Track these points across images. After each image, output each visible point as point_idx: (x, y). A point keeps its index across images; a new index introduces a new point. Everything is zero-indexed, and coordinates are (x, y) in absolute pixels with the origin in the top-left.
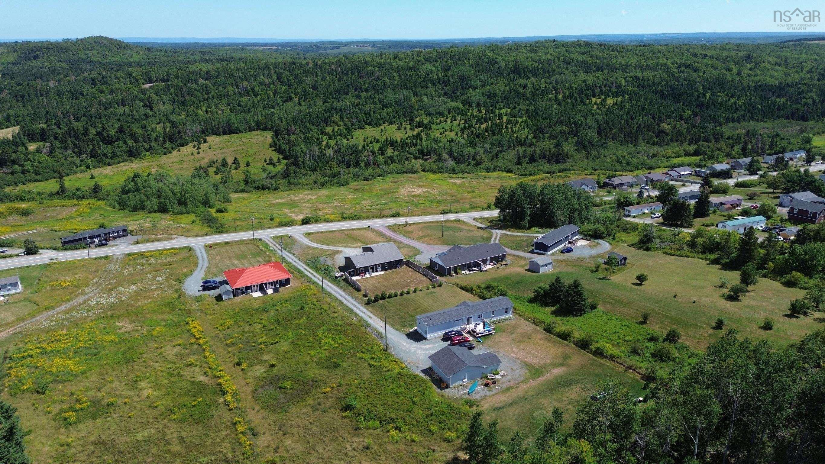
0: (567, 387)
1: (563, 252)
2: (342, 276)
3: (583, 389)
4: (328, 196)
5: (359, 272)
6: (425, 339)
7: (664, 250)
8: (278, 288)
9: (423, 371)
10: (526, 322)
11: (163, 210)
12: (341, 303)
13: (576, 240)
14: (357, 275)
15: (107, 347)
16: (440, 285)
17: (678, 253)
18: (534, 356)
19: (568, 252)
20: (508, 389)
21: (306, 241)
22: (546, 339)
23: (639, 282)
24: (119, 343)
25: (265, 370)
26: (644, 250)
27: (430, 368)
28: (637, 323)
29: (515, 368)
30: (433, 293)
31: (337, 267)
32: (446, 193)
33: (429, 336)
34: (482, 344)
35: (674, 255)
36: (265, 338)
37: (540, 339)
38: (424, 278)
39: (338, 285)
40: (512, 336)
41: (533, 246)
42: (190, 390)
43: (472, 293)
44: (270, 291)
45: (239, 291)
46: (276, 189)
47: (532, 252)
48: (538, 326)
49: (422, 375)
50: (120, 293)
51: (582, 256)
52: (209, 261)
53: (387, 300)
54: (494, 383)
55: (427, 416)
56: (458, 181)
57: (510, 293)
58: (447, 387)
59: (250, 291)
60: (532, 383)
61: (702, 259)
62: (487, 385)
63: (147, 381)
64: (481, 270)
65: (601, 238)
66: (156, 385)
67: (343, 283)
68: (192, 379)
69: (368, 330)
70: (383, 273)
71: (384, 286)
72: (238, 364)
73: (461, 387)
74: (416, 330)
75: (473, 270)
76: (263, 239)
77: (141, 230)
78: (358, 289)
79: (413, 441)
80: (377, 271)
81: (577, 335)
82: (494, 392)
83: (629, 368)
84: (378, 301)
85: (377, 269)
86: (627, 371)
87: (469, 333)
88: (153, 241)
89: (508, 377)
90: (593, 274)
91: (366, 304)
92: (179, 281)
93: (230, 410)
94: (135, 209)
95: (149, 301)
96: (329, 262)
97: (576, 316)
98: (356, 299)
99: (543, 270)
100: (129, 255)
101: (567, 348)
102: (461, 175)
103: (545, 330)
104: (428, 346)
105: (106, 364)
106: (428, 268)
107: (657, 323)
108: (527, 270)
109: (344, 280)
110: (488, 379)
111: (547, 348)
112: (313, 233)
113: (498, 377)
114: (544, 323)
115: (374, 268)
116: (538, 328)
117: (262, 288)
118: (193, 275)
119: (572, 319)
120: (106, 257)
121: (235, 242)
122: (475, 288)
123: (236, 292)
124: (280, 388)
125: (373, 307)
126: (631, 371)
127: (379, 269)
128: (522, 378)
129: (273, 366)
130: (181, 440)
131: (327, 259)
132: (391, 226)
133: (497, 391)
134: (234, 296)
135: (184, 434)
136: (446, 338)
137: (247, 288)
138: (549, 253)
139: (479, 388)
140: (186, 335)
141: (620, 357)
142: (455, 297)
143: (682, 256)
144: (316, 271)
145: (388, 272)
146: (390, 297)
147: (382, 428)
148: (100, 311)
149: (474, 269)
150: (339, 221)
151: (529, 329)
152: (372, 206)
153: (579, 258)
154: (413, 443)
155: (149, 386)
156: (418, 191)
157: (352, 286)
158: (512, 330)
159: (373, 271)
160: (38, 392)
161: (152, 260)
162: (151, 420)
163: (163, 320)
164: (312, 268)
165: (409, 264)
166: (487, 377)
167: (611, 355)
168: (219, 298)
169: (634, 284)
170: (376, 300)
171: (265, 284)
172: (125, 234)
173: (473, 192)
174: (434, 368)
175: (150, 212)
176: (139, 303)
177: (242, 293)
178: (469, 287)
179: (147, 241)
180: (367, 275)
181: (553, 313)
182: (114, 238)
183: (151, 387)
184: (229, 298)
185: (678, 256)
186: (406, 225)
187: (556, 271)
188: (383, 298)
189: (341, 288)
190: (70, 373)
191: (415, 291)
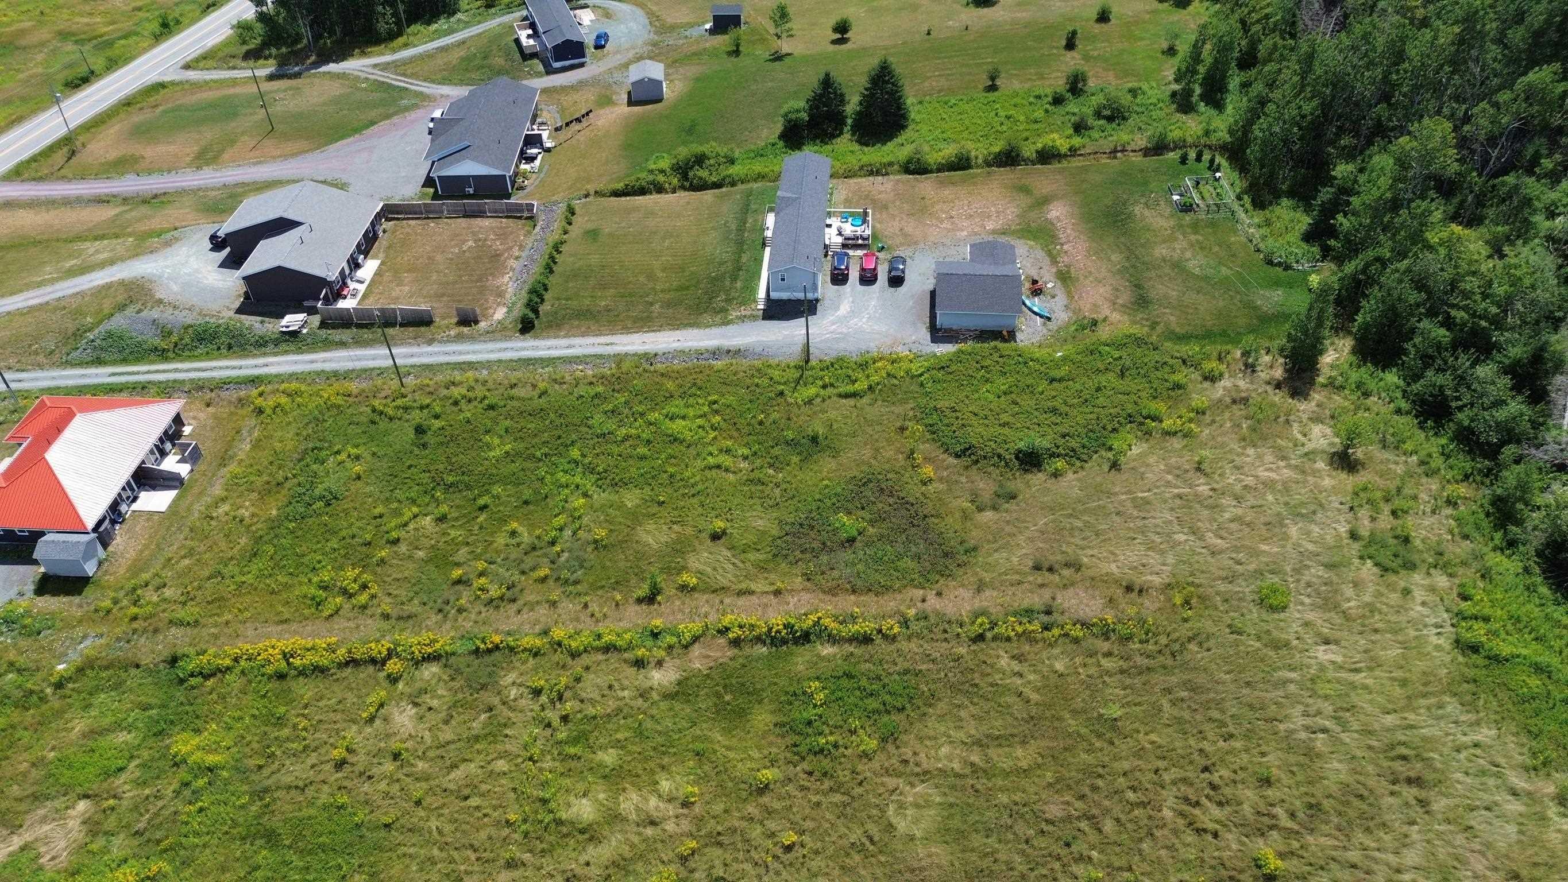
0: (1129, 218)
1: (598, 46)
2: (305, 323)
3: (1148, 208)
5: (336, 289)
6: (816, 301)
10: (865, 181)
14: (339, 299)
16: (573, 213)
18: (983, 216)
20: (1065, 278)
23: (839, 36)
25: (727, 552)
27: (934, 330)
30: (593, 233)
31: (231, 313)
33: (820, 291)
34: (892, 248)
38: (486, 222)
39: (341, 345)
40: (895, 210)
41: (526, 58)
42: (718, 704)
43: (660, 189)
45: (107, 527)
47: (552, 71)
48: (888, 174)
49: (948, 347)
51: (642, 39)
58: (1010, 332)
59: (123, 507)
60: (1070, 248)
64: (545, 150)
67: (337, 335)
68: (656, 693)
70: (373, 263)
72: (656, 592)
73: (1023, 321)
74: (767, 299)
75: (535, 157)
78: (417, 321)
80: (360, 266)
81: (979, 150)
82: (1062, 293)
83: (1115, 151)
84: (537, 309)
85: (354, 260)
87: (845, 246)
89: (1028, 264)
91: (524, 332)
93: (892, 640)
96: (173, 317)
97: (904, 128)
98: (465, 338)
99: (665, 91)
101: (997, 177)
103: (911, 173)
106: (440, 197)
108: (632, 104)
109: (323, 325)
111: (971, 194)
114: (889, 164)
115: (350, 262)
116: (897, 177)
117: (149, 476)
123: (104, 534)
125: (559, 325)
127: (361, 260)
128: (1042, 253)
129: (718, 536)
131: (148, 315)
133: (1062, 290)
134: (105, 547)
136: (840, 277)
137: (114, 507)
138: (588, 56)
141: (1081, 146)
145: (374, 254)
146: (545, 288)
149: (532, 151)
151: (889, 187)
153: (653, 44)
157: (385, 323)
159: (352, 270)
164: (125, 361)
167: (1070, 150)
168: (55, 585)
171: (145, 462)
174: (948, 324)
177: (113, 522)
180: (353, 287)
181: (862, 143)
184: (100, 563)
191: (558, 251)
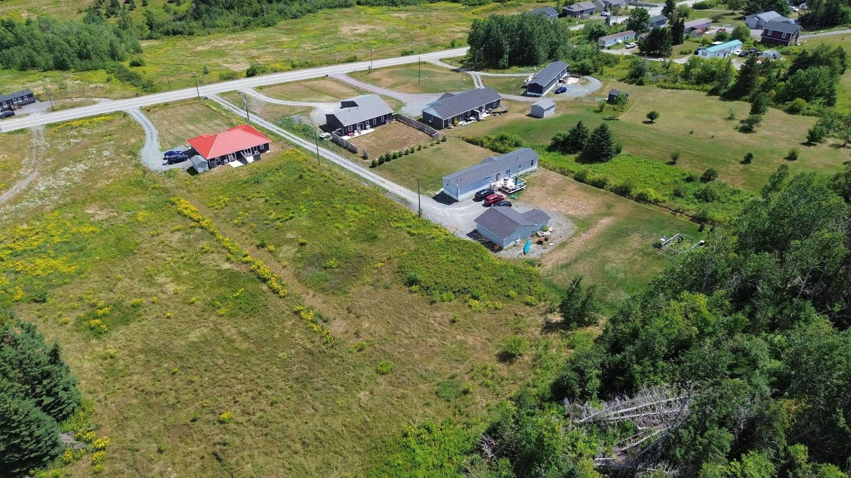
0: (625, 236)
1: (557, 93)
2: (328, 137)
3: (641, 237)
4: (257, 40)
5: (347, 131)
6: (457, 201)
7: (658, 84)
8: (259, 156)
9: (468, 235)
10: (553, 173)
11: (61, 66)
12: (342, 168)
13: (566, 78)
14: (345, 135)
15: (90, 239)
16: (444, 140)
17: (673, 86)
18: (575, 208)
19: (562, 92)
20: (563, 245)
21: (262, 97)
22: (580, 189)
23: (650, 120)
24: (102, 234)
25: (296, 250)
26: (637, 85)
27: (475, 231)
28: (666, 164)
29: (561, 223)
30: (439, 149)
31: (317, 126)
32: (396, 31)
33: (460, 198)
34: (517, 200)
35: (669, 88)
36: (274, 214)
37: (576, 190)
38: (420, 133)
39: (328, 148)
40: (544, 189)
41: (523, 87)
42: (221, 280)
43: (482, 146)
44: (250, 159)
45: (215, 162)
46: (191, 34)
47: (524, 95)
48: (566, 175)
49: (469, 239)
50: (68, 173)
51: (577, 96)
52: (156, 128)
53: (392, 161)
54: (546, 239)
55: (498, 281)
56: (403, 15)
57: (524, 143)
58: (501, 249)
59: (226, 161)
60: (585, 236)
61: (698, 90)
62: (540, 243)
63: (163, 274)
64: (478, 120)
65: (588, 74)
66: (177, 279)
67: (332, 145)
68: (218, 268)
69: (386, 196)
70: (372, 130)
71: (380, 145)
72: (263, 246)
73: (514, 248)
74: (442, 192)
75: (470, 120)
76: (209, 97)
77: (49, 95)
78: (353, 151)
79: (496, 309)
80: (365, 129)
81: (613, 182)
82: (549, 250)
83: (677, 211)
84: (382, 163)
85: (365, 126)
86: (675, 214)
87: (500, 190)
88: (72, 107)
89: (558, 232)
90: (598, 115)
91: (371, 167)
92: (134, 153)
93: (281, 297)
94: (23, 67)
95: (111, 181)
96: (306, 121)
97: (603, 162)
98: (356, 161)
99: (547, 115)
100: (49, 126)
101: (606, 196)
102: (402, 7)
103: (576, 179)
104: (462, 208)
105: (101, 260)
106: (420, 120)
107: (687, 163)
108: (529, 115)
109: (332, 141)
110: (538, 236)
111: (585, 198)
112: (265, 87)
113: (547, 233)
114: (573, 172)
115: (363, 126)
116: (568, 178)
117: (239, 156)
118: (146, 146)
119: (601, 166)
120: (22, 131)
121: (176, 102)
122: (485, 140)
123: (212, 163)
124: (325, 268)
125: (380, 170)
126: (679, 214)
127: (368, 126)
128: (572, 232)
129: (303, 244)
130: (245, 336)
131: (302, 118)
132: (351, 73)
133: (552, 248)
134: (210, 168)
135: (243, 329)
136: (478, 198)
137: (223, 158)
138: (544, 94)
139: (533, 247)
140: (178, 218)
141: (664, 201)
142: (466, 152)
143: (678, 89)
144: (292, 132)
145: (378, 128)
146: (395, 157)
147: (457, 299)
148: (56, 198)
149: (472, 118)
150: (289, 70)
151: (559, 180)
152: (316, 49)
153: (576, 99)
154: (497, 312)
155: (169, 280)
156: (362, 29)
157: (345, 148)
158: (542, 183)
159: (362, 129)
160: (35, 301)
161: (84, 131)
162: (194, 318)
163: (140, 202)
164: (285, 129)
165: (398, 118)
166: (537, 234)
167: (654, 200)
168: (192, 171)
169: (645, 122)
170: (381, 162)
171: (243, 151)
172: (31, 99)
173: (425, 27)
174: (480, 231)
175: (45, 71)
176: (99, 185)
177: (219, 163)
178: (478, 140)
179: (64, 107)
180: (356, 134)
181: (577, 160)
182: (20, 106)
183: (172, 282)
184: (205, 171)
185: (673, 88)
186: (370, 71)
187: (559, 114)
188: (388, 160)
189: (332, 150)
190: (62, 275)
191: (419, 149)
